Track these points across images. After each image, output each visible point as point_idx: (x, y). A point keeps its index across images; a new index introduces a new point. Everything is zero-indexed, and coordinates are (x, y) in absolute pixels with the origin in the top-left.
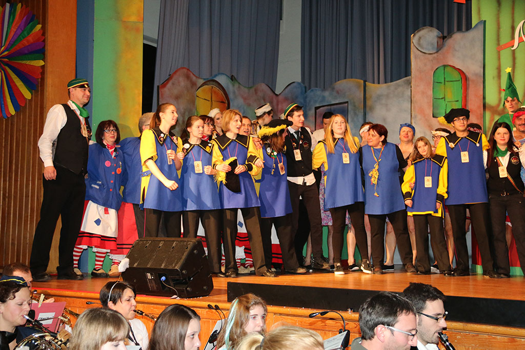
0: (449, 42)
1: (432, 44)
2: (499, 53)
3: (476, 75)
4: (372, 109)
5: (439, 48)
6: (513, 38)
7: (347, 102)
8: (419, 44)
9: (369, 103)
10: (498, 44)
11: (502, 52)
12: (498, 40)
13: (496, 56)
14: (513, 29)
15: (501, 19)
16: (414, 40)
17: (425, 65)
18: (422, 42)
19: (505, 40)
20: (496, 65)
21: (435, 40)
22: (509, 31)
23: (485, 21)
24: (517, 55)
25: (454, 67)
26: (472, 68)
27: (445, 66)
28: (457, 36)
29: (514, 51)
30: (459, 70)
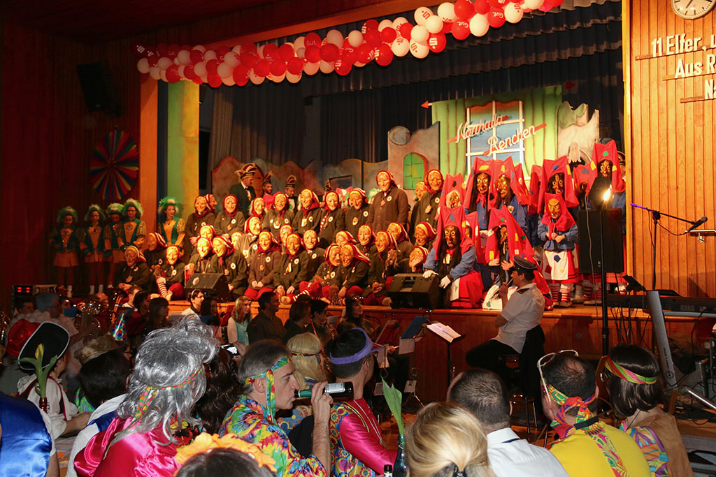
0: (415, 136)
1: (403, 138)
2: (448, 144)
3: (434, 159)
4: (367, 181)
5: (408, 141)
6: (456, 135)
7: (350, 176)
8: (393, 138)
9: (365, 177)
10: (448, 138)
11: (450, 144)
12: (448, 135)
13: (446, 146)
14: (456, 128)
15: (450, 121)
16: (390, 135)
17: (398, 153)
18: (395, 137)
19: (452, 136)
20: (447, 153)
21: (405, 135)
22: (454, 130)
23: (439, 122)
24: (459, 146)
25: (419, 154)
26: (431, 155)
27: (412, 153)
28: (420, 132)
29: (457, 144)
30: (422, 156)
